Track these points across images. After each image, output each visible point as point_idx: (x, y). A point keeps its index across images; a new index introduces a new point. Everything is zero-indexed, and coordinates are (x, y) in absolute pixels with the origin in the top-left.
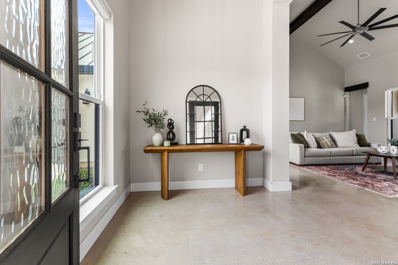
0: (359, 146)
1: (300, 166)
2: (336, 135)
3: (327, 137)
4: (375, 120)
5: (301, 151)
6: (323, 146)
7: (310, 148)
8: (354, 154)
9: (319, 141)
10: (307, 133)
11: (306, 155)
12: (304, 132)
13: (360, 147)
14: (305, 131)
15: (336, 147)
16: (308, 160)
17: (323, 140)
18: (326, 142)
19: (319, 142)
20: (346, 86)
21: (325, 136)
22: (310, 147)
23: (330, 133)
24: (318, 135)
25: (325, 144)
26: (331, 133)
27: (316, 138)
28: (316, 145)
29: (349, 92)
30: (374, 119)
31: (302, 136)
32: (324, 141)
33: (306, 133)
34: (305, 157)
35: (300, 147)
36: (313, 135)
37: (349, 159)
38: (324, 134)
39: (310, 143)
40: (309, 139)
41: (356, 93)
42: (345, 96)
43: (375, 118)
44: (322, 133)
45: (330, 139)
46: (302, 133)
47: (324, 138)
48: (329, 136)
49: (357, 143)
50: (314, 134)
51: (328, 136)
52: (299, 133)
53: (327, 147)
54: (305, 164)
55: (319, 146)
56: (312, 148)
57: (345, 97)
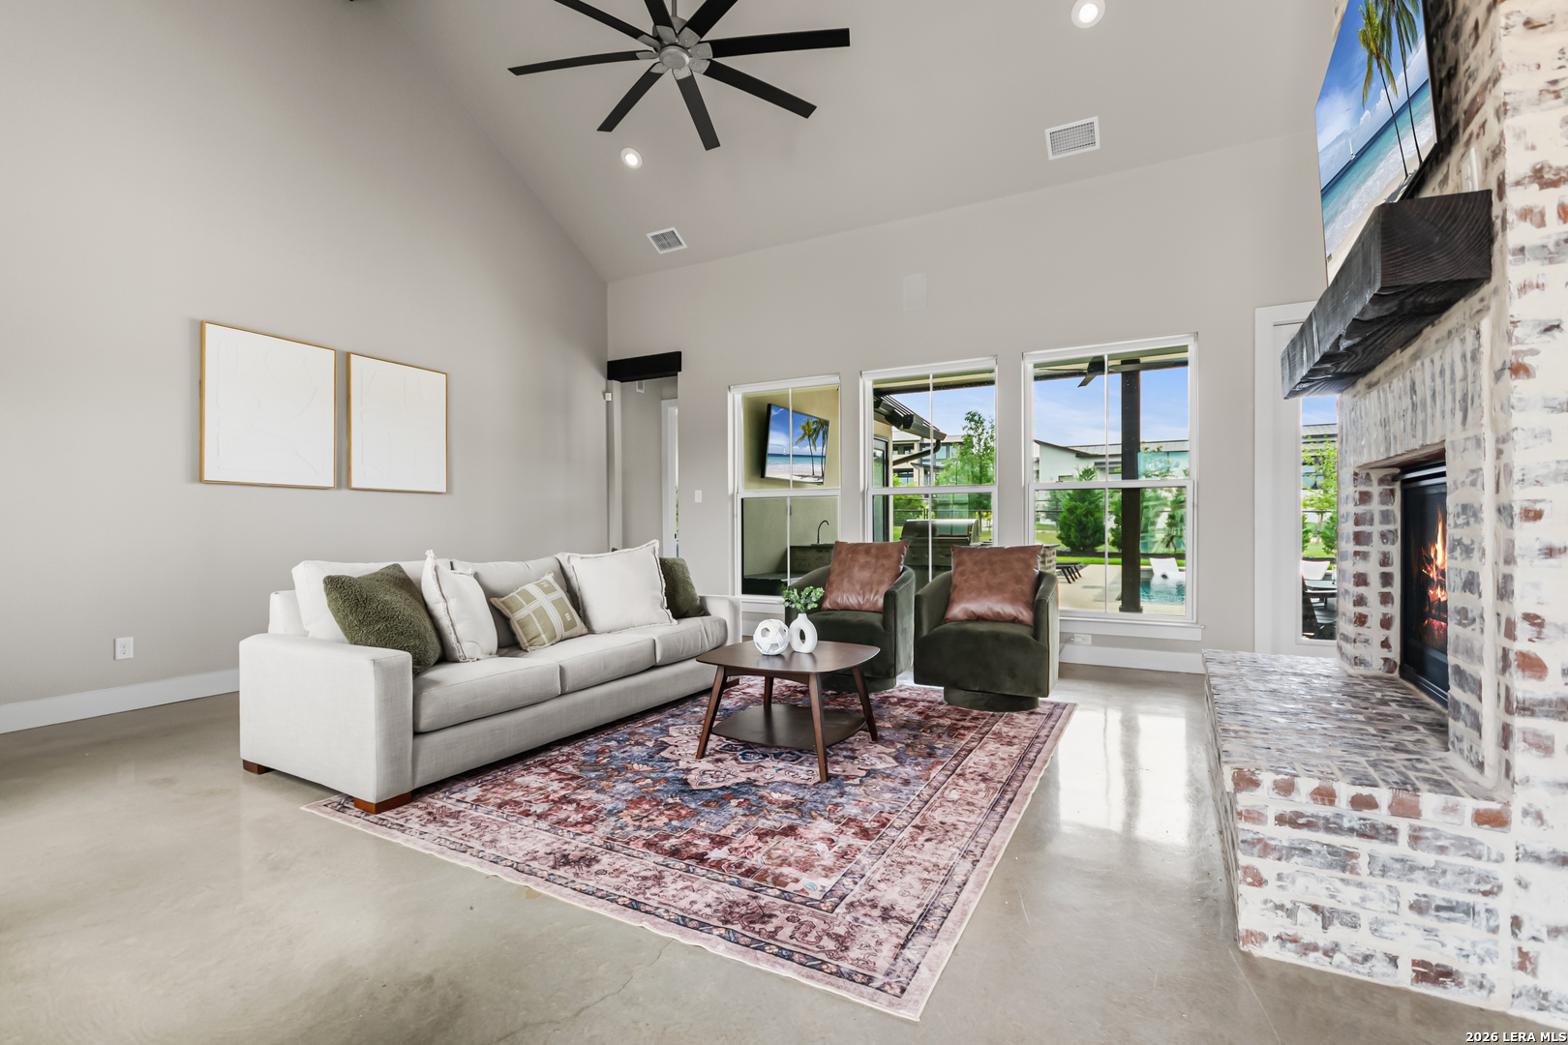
0: (674, 617)
1: (382, 806)
2: (586, 571)
3: (546, 585)
4: (700, 501)
5: (388, 700)
6: (526, 635)
7: (457, 661)
8: (658, 658)
9: (509, 608)
10: (444, 568)
11: (423, 725)
12: (424, 558)
13: (675, 621)
14: (430, 554)
15: (585, 630)
16: (441, 754)
17: (529, 598)
18: (541, 613)
19: (506, 612)
20: (611, 358)
21: (537, 579)
22: (458, 654)
23: (559, 556)
24: (500, 573)
25: (538, 625)
26: (563, 557)
27: (490, 595)
28: (490, 635)
29: (622, 381)
30: (698, 496)
31: (409, 587)
32: (534, 605)
33: (436, 569)
34: (417, 734)
35: (383, 671)
36: (476, 576)
37: (639, 688)
38: (535, 565)
39: (458, 627)
40: (452, 603)
41: (642, 391)
42: (609, 397)
43: (700, 492)
44: (523, 560)
45: (560, 594)
46: (409, 568)
47: (531, 588)
48: (556, 579)
49: (666, 605)
50: (480, 567)
51: (550, 577)
52: (396, 567)
53: (545, 640)
54: (416, 786)
55: (510, 642)
56: (465, 659)
57: (608, 402)
